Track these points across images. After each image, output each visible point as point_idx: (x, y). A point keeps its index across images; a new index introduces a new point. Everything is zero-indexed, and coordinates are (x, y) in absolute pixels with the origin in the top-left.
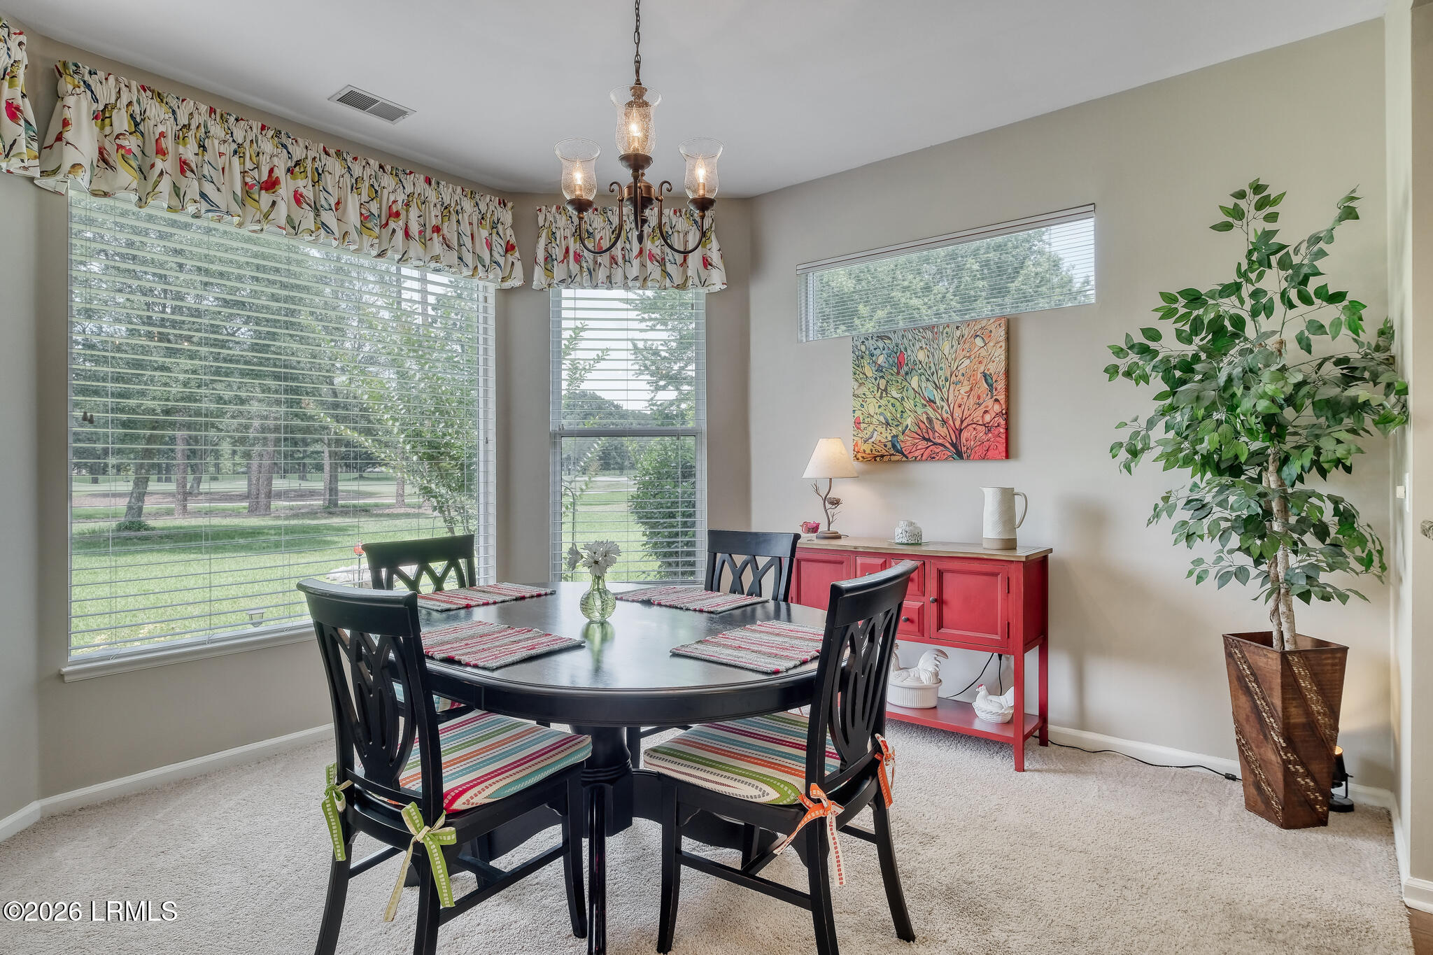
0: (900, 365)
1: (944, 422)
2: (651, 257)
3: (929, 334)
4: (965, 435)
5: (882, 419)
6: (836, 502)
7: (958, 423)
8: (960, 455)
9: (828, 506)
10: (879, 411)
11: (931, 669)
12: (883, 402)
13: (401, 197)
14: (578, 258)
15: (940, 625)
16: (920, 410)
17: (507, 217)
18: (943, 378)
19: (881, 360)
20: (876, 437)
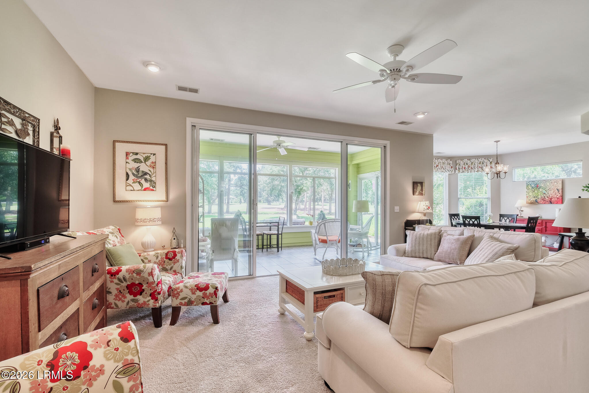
0: (537, 187)
1: (548, 197)
2: (480, 167)
3: (544, 182)
4: (552, 200)
5: (533, 196)
6: (522, 211)
7: (551, 197)
8: (551, 203)
9: (520, 211)
10: (532, 195)
11: (544, 239)
12: (533, 193)
13: (438, 163)
14: (465, 168)
15: (546, 231)
16: (542, 195)
17: (451, 162)
18: (547, 189)
19: (533, 186)
20: (531, 199)
